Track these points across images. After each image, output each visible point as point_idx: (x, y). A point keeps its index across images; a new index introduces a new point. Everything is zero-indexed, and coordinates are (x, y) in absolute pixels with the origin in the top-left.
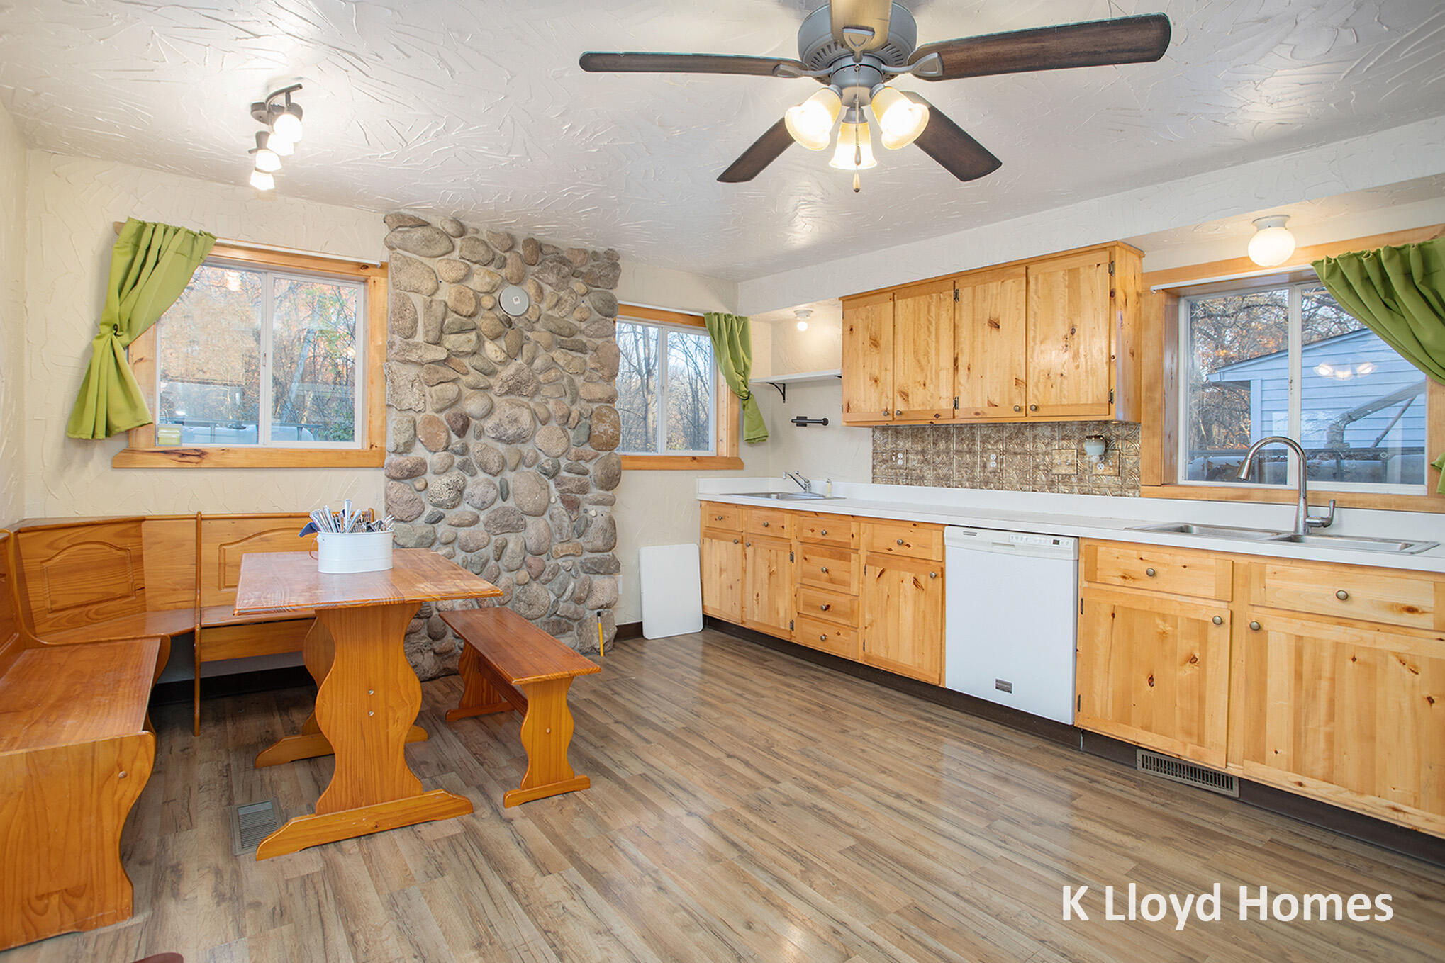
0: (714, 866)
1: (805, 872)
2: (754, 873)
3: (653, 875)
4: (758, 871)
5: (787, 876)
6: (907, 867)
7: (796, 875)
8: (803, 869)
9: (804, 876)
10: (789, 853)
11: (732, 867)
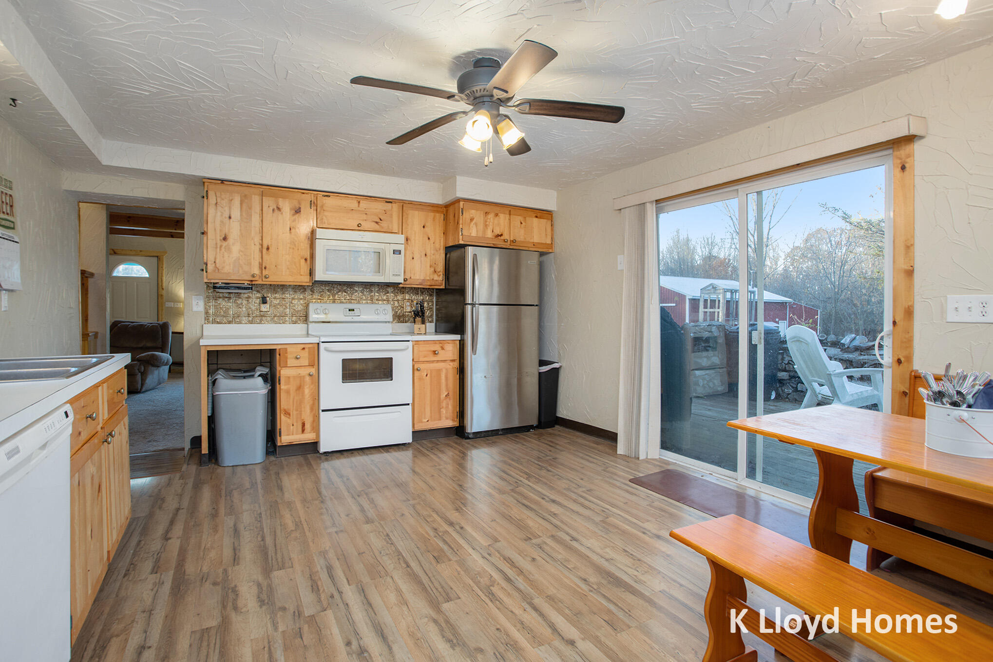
0: (552, 593)
1: (491, 586)
2: (525, 587)
3: (592, 589)
4: (522, 587)
5: (504, 584)
6: (420, 583)
7: (498, 584)
8: (492, 588)
9: (493, 582)
10: (497, 600)
11: (539, 592)
